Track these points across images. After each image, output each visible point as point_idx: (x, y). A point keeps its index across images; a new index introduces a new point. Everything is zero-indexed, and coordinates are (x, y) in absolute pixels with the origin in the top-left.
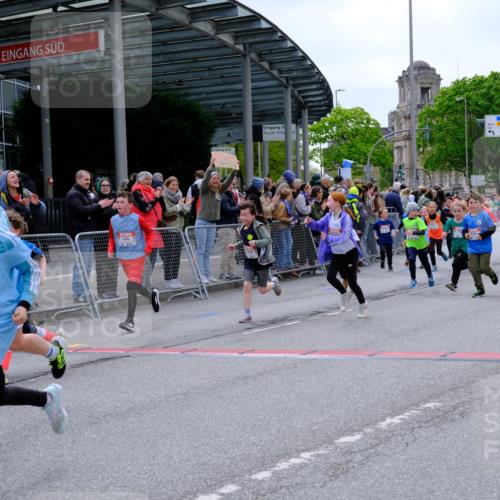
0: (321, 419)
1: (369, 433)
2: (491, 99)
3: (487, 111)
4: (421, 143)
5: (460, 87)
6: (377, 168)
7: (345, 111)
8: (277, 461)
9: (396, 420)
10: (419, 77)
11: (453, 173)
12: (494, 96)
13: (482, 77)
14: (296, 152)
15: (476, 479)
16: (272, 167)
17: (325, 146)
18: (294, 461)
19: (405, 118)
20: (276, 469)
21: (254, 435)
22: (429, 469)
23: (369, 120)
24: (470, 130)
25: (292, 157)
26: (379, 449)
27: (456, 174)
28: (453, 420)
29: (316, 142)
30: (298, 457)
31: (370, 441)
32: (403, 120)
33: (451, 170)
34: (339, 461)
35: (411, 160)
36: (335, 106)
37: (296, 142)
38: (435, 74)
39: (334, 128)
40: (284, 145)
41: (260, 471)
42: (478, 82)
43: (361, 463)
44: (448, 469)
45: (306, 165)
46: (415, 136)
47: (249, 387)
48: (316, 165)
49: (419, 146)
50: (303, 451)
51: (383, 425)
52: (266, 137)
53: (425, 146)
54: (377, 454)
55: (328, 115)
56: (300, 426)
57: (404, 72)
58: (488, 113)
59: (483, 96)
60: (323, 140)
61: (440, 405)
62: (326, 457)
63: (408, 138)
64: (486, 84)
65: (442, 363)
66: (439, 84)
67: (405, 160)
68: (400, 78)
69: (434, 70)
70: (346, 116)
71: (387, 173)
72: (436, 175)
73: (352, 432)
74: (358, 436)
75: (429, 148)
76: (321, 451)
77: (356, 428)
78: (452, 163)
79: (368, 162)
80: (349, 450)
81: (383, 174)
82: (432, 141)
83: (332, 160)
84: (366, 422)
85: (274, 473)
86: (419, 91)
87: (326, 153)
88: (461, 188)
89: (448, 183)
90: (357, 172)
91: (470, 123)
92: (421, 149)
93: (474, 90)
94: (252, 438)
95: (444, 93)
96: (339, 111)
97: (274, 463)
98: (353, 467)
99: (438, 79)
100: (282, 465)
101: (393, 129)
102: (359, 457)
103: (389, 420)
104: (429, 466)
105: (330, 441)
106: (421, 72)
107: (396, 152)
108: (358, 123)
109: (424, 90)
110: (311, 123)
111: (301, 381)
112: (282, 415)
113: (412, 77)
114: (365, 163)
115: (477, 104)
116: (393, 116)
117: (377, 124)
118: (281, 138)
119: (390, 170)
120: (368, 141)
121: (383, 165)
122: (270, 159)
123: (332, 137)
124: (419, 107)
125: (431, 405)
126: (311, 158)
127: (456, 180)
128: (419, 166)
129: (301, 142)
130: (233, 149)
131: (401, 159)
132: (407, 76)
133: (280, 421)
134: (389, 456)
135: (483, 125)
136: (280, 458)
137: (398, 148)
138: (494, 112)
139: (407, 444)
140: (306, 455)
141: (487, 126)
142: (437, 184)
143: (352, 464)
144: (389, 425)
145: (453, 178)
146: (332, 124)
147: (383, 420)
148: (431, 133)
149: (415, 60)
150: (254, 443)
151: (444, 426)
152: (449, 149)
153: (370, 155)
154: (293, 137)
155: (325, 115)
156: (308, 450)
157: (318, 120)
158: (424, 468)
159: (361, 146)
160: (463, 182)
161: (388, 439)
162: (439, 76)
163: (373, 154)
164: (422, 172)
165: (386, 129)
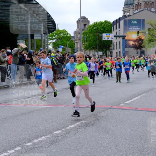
0: (49, 126)
1: (64, 131)
2: (104, 29)
3: (104, 32)
4: (84, 41)
5: (95, 25)
6: (70, 49)
7: (60, 30)
8: (34, 139)
9: (72, 126)
10: (83, 21)
11: (93, 51)
12: (105, 28)
13: (102, 22)
14: (44, 43)
15: (95, 144)
16: (37, 47)
17: (54, 41)
18: (40, 139)
19: (79, 33)
20: (34, 142)
21: (27, 131)
22: (81, 141)
23: (67, 34)
24: (98, 38)
25: (43, 44)
26: (66, 135)
27: (94, 51)
28: (89, 126)
29: (51, 40)
30: (41, 138)
31: (64, 133)
32: (78, 34)
33: (92, 50)
34: (54, 139)
35: (80, 46)
36: (57, 29)
37: (45, 40)
38: (88, 20)
39: (57, 36)
40: (41, 40)
41: (29, 143)
42: (101, 23)
43: (61, 140)
44: (87, 141)
45: (47, 47)
46: (82, 39)
47: (27, 116)
48: (51, 47)
49: (83, 42)
50: (43, 136)
51: (68, 128)
52: (35, 38)
53: (85, 42)
54: (66, 137)
55: (55, 32)
56: (42, 128)
57: (78, 19)
58: (104, 33)
59: (102, 27)
60: (53, 39)
61: (86, 121)
62: (50, 138)
63: (80, 40)
64: (103, 24)
65: (87, 109)
66: (89, 23)
67: (79, 46)
68: (77, 21)
69: (88, 19)
70: (61, 32)
71: (73, 50)
72: (88, 51)
73: (58, 130)
74: (60, 131)
75: (86, 43)
76: (48, 136)
77: (59, 129)
78: (93, 48)
79: (67, 47)
80: (57, 136)
81: (72, 51)
82: (87, 41)
83: (56, 46)
84: (63, 127)
85: (33, 143)
86: (83, 25)
87: (54, 43)
88: (95, 56)
89: (91, 54)
90: (63, 49)
91: (98, 36)
92: (83, 43)
93: (100, 26)
94: (27, 132)
95: (90, 26)
96: (58, 30)
97: (33, 140)
98: (58, 141)
99: (89, 22)
100: (36, 141)
101: (75, 37)
102: (60, 138)
103: (70, 126)
104: (82, 140)
105: (51, 133)
106: (84, 19)
107: (76, 44)
108: (64, 34)
109: (85, 25)
110: (49, 34)
111: (43, 114)
112: (36, 125)
113: (81, 21)
114: (66, 47)
115: (100, 30)
116: (75, 33)
117: (70, 35)
118: (40, 38)
119: (74, 49)
120: (67, 40)
121: (72, 48)
122: (36, 45)
123: (56, 38)
124: (83, 30)
125: (83, 121)
126: (49, 45)
127: (94, 53)
128: (83, 48)
129: (46, 40)
130: (24, 41)
131: (77, 46)
132: (79, 20)
133: (36, 127)
134: (69, 137)
135: (102, 36)
136: (35, 138)
137: (76, 42)
138: (106, 33)
139: (75, 134)
140: (43, 137)
141: (103, 37)
142: (88, 54)
143: (57, 140)
144: (70, 128)
145: (93, 52)
146: (56, 34)
147: (68, 126)
148: (86, 38)
149: (81, 16)
150: (27, 134)
151: (87, 128)
152: (92, 43)
153: (68, 44)
154: (44, 38)
155: (54, 32)
156: (44, 136)
157: (52, 33)
158: (80, 141)
159: (65, 42)
160: (96, 53)
161: (69, 132)
162: (89, 21)
163: (69, 44)
164: (84, 50)
165: (73, 37)
